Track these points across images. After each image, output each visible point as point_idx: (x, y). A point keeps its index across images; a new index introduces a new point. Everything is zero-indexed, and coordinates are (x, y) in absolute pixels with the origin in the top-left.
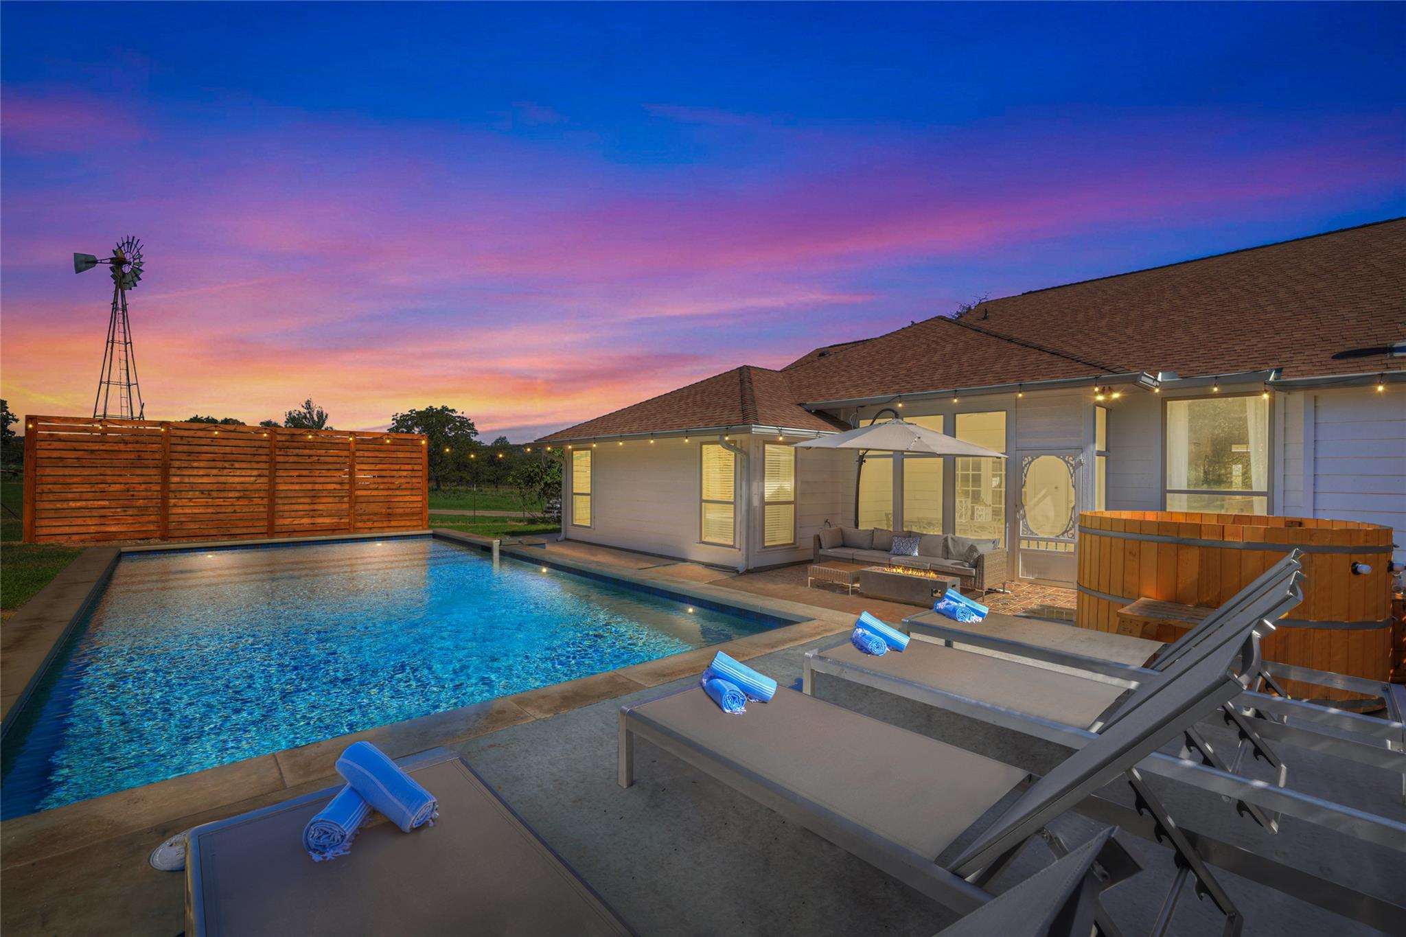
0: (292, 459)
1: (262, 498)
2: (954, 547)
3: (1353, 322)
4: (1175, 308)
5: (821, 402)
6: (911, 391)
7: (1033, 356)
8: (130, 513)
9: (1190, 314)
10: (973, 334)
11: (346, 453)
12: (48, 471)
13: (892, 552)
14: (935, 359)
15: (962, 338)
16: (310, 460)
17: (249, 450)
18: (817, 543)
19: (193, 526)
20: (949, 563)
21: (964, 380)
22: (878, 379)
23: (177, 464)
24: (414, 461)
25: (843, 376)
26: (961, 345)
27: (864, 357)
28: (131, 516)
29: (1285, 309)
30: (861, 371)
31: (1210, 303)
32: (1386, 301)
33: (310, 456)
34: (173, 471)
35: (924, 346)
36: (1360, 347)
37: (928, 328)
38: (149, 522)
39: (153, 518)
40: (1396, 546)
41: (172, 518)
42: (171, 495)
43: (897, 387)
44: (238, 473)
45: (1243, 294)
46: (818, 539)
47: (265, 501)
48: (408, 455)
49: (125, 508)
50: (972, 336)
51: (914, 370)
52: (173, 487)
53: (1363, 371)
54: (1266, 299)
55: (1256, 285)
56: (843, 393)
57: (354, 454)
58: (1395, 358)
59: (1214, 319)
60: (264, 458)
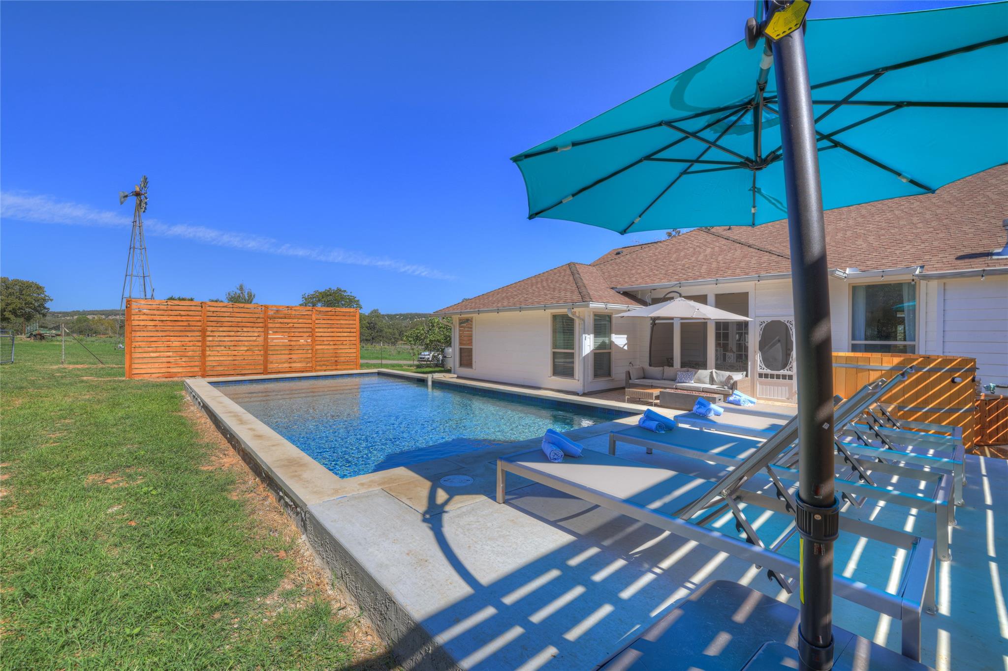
0: (277, 325)
1: (260, 351)
2: (717, 377)
3: (971, 235)
4: (858, 224)
5: (626, 287)
6: (687, 280)
7: (766, 257)
8: (183, 360)
9: (867, 229)
10: (724, 242)
11: (310, 321)
12: (138, 334)
13: (677, 381)
14: (700, 259)
15: (717, 244)
16: (288, 326)
17: (252, 320)
18: (628, 376)
19: (220, 368)
20: (714, 387)
21: (721, 273)
22: (663, 272)
23: (210, 329)
24: (351, 326)
25: (638, 269)
26: (717, 249)
27: (651, 256)
28: (185, 362)
29: (929, 226)
30: (650, 266)
31: (881, 221)
32: (993, 221)
33: (288, 323)
34: (208, 333)
35: (692, 250)
36: (973, 252)
37: (693, 237)
38: (195, 366)
39: (197, 363)
40: (978, 369)
41: (208, 363)
42: (208, 349)
43: (677, 277)
44: (246, 334)
45: (902, 215)
46: (628, 374)
47: (262, 353)
48: (347, 322)
49: (181, 357)
50: (723, 242)
51: (687, 266)
52: (208, 343)
53: (973, 268)
54: (918, 218)
55: (911, 209)
56: (641, 281)
57: (314, 322)
58: (993, 259)
59: (883, 232)
60: (261, 325)
